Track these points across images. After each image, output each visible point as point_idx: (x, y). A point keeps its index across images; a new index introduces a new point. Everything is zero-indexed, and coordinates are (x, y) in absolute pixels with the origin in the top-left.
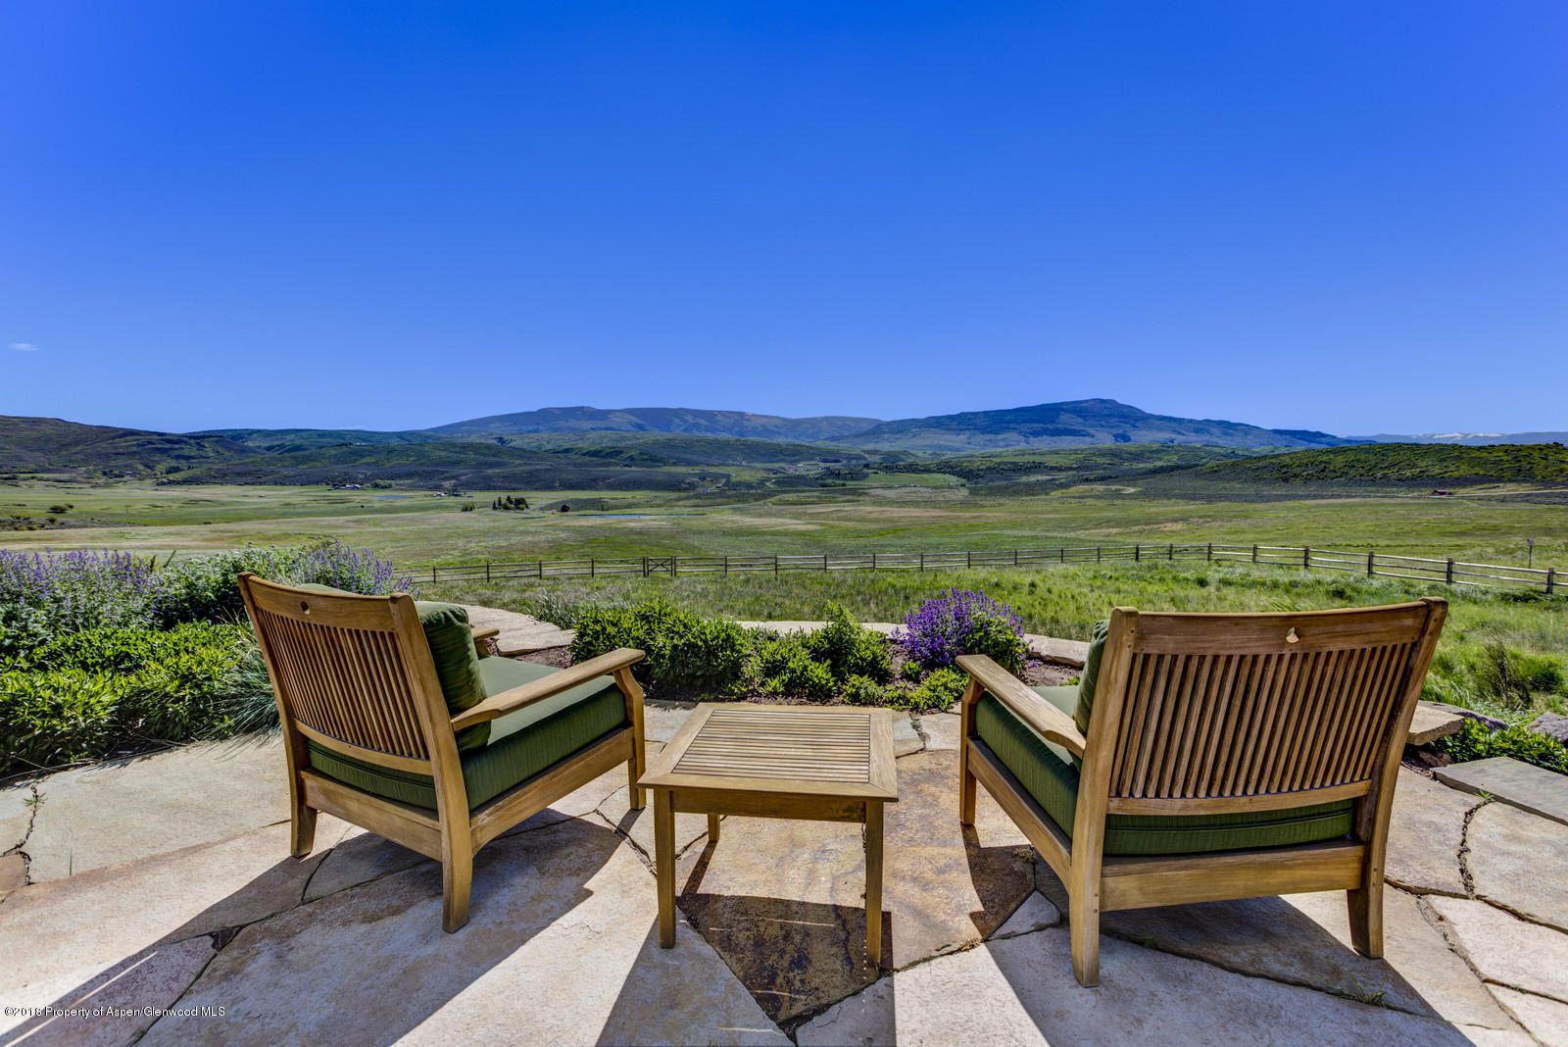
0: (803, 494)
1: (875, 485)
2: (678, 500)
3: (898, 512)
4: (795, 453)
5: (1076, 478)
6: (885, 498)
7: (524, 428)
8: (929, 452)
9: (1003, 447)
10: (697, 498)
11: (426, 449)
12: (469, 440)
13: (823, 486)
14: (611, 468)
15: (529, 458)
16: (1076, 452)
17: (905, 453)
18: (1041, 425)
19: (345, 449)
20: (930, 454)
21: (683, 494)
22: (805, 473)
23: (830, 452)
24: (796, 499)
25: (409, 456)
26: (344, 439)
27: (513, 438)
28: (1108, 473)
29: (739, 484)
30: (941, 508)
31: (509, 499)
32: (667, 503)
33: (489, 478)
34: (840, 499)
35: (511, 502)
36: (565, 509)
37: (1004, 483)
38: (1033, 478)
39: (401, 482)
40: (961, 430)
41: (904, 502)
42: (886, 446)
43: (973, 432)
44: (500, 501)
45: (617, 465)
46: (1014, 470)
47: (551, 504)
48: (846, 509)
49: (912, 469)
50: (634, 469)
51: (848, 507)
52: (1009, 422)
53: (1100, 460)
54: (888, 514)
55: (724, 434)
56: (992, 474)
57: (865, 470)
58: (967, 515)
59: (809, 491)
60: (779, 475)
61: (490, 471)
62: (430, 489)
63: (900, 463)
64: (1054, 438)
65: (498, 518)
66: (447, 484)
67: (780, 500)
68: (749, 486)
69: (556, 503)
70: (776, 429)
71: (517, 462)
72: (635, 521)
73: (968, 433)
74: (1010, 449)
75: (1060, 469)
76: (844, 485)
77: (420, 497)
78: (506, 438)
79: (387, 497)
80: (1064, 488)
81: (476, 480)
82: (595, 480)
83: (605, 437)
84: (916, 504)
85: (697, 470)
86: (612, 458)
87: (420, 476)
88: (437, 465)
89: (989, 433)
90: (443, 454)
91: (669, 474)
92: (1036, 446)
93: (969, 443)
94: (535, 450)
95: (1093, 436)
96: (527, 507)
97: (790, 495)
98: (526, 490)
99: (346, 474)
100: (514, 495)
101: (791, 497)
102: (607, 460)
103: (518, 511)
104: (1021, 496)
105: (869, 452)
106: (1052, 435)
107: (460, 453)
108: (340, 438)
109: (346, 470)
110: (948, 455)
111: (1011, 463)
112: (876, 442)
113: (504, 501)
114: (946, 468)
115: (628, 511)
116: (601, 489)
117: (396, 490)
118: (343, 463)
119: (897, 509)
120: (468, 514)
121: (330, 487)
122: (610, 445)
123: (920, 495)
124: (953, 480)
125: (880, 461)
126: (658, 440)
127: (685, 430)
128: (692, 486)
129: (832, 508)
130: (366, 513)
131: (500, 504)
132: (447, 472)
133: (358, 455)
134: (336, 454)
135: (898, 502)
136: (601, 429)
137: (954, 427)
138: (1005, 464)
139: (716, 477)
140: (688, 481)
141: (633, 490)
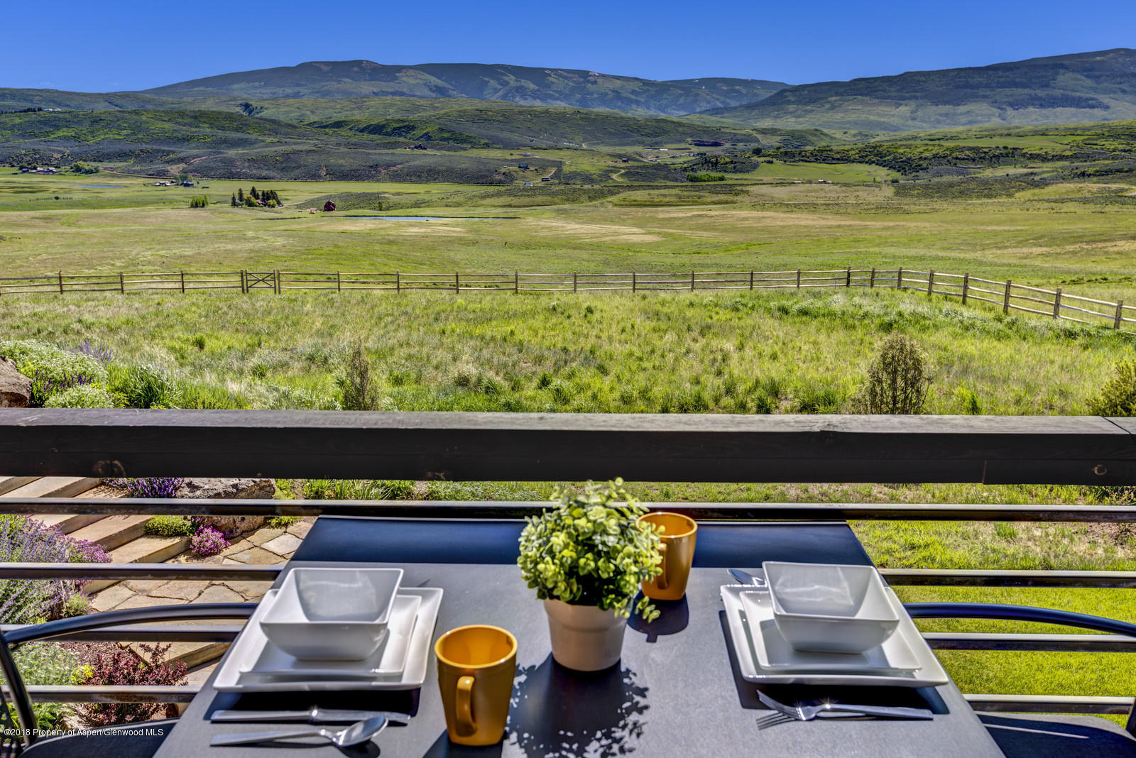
0: (657, 192)
1: (766, 179)
2: (483, 197)
3: (782, 220)
4: (657, 132)
5: (1066, 172)
6: (772, 199)
7: (280, 91)
8: (854, 132)
9: (964, 124)
10: (510, 195)
11: (144, 118)
12: (204, 107)
13: (691, 181)
14: (398, 151)
15: (286, 134)
16: (1073, 132)
17: (817, 132)
18: (1026, 91)
19: (33, 116)
20: (855, 135)
21: (492, 189)
22: (669, 161)
23: (706, 130)
24: (646, 198)
25: (120, 128)
26: (31, 101)
27: (266, 104)
28: (1118, 164)
29: (575, 175)
30: (847, 213)
31: (253, 191)
32: (471, 201)
33: (230, 162)
34: (709, 200)
35: (257, 197)
36: (329, 207)
37: (956, 178)
38: (1000, 172)
39: (111, 165)
40: (904, 99)
41: (796, 206)
42: (790, 122)
43: (920, 101)
44: (241, 195)
45: (406, 145)
46: (974, 160)
47: (313, 200)
48: (712, 213)
49: (823, 156)
50: (429, 152)
51: (716, 211)
52: (978, 86)
53: (1110, 145)
54: (768, 222)
55: (559, 102)
56: (941, 164)
57: (755, 158)
58: (879, 224)
59: (666, 187)
60: (631, 163)
61: (232, 153)
62: (151, 176)
63: (808, 148)
64: (1044, 111)
65: (237, 218)
66: (175, 169)
67: (624, 199)
68: (588, 179)
69: (319, 199)
70: (633, 97)
71: (269, 140)
72: (420, 225)
73: (913, 104)
74: (975, 127)
75: (1044, 158)
76: (722, 179)
77: (135, 186)
78: (254, 104)
79: (92, 185)
80: (1037, 186)
81: (211, 164)
82: (375, 167)
83: (392, 105)
84: (812, 207)
85: (516, 155)
86: (400, 135)
87: (137, 156)
88: (158, 141)
89: (946, 103)
90: (167, 126)
91: (479, 160)
92: (1016, 122)
93: (914, 119)
94: (295, 122)
95: (1107, 107)
96: (279, 203)
97: (639, 193)
98: (281, 179)
99: (36, 152)
100: (262, 187)
101: (640, 195)
102: (392, 139)
103: (266, 208)
104: (971, 198)
105: (764, 132)
106: (1042, 106)
107: (190, 125)
108: (26, 100)
109: (36, 147)
110: (881, 137)
111: (970, 149)
112: (776, 117)
113: (247, 194)
114: (873, 155)
115: (414, 211)
116: (384, 181)
117: (105, 176)
118: (30, 136)
119: (782, 215)
120: (198, 211)
121: (15, 170)
122: (398, 117)
123: (823, 194)
124: (882, 173)
125: (778, 145)
126: (465, 111)
127: (504, 97)
128: (509, 178)
129: (695, 211)
130: (61, 207)
131: (241, 198)
132: (174, 152)
133: (51, 126)
134: (21, 124)
135: (787, 205)
136: (387, 94)
137: (894, 94)
138: (962, 149)
139: (543, 166)
140: (503, 170)
141: (427, 181)
